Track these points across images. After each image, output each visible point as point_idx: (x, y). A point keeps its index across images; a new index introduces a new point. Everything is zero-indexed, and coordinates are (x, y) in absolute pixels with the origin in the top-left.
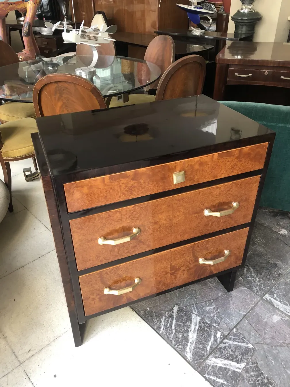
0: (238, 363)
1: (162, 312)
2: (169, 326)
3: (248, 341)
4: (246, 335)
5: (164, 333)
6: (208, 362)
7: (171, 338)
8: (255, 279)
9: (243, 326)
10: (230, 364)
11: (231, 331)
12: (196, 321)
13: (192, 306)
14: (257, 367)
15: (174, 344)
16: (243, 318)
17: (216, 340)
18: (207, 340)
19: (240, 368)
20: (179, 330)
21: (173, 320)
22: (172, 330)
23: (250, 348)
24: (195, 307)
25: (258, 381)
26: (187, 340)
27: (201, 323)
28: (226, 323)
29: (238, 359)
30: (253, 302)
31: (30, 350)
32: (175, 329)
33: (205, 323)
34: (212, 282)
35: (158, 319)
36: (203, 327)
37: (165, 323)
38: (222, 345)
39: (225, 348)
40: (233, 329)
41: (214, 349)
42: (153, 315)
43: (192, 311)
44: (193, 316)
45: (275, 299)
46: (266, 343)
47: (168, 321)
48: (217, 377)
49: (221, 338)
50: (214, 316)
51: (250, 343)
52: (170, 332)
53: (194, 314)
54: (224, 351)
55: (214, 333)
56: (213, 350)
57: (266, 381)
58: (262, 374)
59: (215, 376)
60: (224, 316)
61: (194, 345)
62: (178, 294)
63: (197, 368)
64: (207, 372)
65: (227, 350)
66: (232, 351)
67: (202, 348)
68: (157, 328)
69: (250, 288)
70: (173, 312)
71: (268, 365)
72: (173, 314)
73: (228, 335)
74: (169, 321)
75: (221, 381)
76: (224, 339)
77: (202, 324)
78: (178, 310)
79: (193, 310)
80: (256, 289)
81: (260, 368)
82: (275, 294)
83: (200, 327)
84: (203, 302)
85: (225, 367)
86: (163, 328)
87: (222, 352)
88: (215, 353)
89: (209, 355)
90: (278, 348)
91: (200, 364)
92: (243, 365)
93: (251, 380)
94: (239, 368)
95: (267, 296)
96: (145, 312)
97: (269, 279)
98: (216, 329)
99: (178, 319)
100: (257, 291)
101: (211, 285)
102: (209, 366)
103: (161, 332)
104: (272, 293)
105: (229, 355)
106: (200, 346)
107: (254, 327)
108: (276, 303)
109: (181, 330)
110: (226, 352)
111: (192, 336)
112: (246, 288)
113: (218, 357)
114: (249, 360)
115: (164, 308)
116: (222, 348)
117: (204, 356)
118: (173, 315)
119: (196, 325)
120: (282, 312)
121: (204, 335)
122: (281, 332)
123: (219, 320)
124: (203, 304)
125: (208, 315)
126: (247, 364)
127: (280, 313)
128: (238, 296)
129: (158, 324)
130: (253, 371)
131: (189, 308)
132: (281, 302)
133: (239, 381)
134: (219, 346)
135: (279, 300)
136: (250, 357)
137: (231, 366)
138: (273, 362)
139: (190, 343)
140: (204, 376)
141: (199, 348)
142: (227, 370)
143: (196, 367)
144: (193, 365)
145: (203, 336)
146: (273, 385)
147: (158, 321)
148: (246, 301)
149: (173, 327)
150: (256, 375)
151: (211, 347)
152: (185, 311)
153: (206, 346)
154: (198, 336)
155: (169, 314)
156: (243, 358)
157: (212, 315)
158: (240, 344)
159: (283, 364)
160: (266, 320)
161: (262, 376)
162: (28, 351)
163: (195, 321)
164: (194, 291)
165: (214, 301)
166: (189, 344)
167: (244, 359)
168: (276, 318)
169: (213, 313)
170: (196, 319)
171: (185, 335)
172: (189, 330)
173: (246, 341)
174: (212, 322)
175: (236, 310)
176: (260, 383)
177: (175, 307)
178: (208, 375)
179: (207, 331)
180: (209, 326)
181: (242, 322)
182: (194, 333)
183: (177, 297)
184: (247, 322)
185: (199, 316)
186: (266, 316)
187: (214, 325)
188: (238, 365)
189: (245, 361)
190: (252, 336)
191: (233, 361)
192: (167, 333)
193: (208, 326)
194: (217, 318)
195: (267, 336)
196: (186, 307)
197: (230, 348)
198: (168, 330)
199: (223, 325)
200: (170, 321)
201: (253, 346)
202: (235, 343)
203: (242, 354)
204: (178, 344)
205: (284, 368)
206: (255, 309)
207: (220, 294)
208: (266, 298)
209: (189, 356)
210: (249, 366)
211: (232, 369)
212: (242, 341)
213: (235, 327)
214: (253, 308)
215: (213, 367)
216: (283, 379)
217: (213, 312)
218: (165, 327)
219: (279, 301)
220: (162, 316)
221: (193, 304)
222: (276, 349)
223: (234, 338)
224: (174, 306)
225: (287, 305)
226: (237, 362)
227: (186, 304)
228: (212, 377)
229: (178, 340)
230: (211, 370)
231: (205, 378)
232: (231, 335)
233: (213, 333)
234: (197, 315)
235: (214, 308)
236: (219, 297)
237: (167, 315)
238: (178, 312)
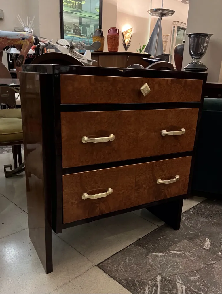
1: (145, 281)
12: (182, 289)
13: (176, 276)
21: (157, 288)
24: (178, 276)
27: (188, 291)
28: (214, 292)
33: (192, 291)
34: (193, 256)
35: (141, 288)
37: (149, 291)
42: (135, 284)
44: (179, 285)
47: (152, 289)
50: (200, 285)
53: (179, 283)
60: (210, 285)
62: (159, 266)
70: (156, 281)
72: (156, 283)
74: (153, 289)
77: (189, 292)
78: (161, 280)
79: (177, 279)
96: (127, 281)
99: (162, 287)
101: (191, 258)
115: (146, 277)
118: (157, 284)
119: (183, 293)
123: (206, 289)
124: (187, 274)
125: (193, 284)
129: (142, 292)
131: (172, 277)
147: (142, 289)
152: (169, 281)
155: (152, 283)
157: (197, 284)
163: (181, 290)
164: (175, 263)
165: (197, 272)
169: (198, 283)
174: (198, 290)
177: (158, 277)
183: (158, 268)
187: (202, 293)
194: (203, 287)
196: (169, 276)
199: (211, 293)
200: (155, 290)
207: (202, 266)
217: (198, 282)
220: (145, 285)
224: (157, 276)
227: (169, 274)
234: (182, 284)
235: (199, 278)
236: (202, 268)
237: (150, 284)
238: (161, 281)
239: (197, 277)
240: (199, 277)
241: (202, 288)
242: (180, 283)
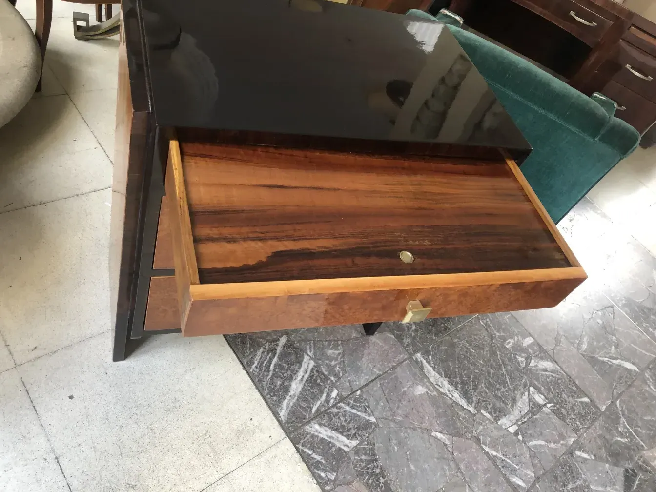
0: (348, 439)
1: (260, 340)
2: (266, 364)
3: (372, 412)
4: (372, 403)
5: (256, 374)
6: (308, 428)
7: (264, 383)
8: (410, 326)
9: (373, 390)
10: (338, 438)
11: (353, 393)
12: (308, 366)
13: (308, 342)
14: (373, 450)
15: (266, 392)
16: (375, 379)
17: (327, 401)
18: (315, 398)
19: (350, 446)
20: (279, 373)
21: (274, 356)
22: (268, 371)
23: (371, 423)
24: (312, 344)
25: (368, 468)
26: (286, 390)
27: (314, 371)
28: (349, 381)
29: (350, 433)
30: (397, 359)
31: (36, 348)
32: (274, 370)
33: (320, 372)
35: (252, 350)
36: (314, 378)
37: (261, 358)
38: (335, 410)
39: (337, 414)
40: (357, 390)
41: (322, 413)
42: (246, 342)
43: (306, 350)
44: (306, 358)
45: (429, 363)
46: (394, 421)
47: (266, 356)
48: (314, 452)
49: (336, 399)
50: (336, 365)
51: (373, 415)
52: (266, 374)
53: (308, 355)
54: (334, 418)
55: (329, 390)
56: (319, 414)
57: (378, 471)
58: (376, 460)
59: (312, 450)
60: (350, 368)
61: (294, 400)
63: (290, 433)
64: (302, 442)
65: (339, 418)
66: (346, 421)
67: (305, 408)
68: (247, 363)
69: (400, 338)
70: (277, 345)
71: (388, 451)
72: (276, 348)
73: (346, 397)
74: (268, 357)
75: (318, 458)
76: (339, 402)
77: (315, 373)
78: (285, 344)
79: (308, 349)
80: (407, 341)
81: (376, 452)
82: (430, 355)
83: (311, 376)
84: (327, 341)
85: (329, 440)
86: (256, 364)
87: (332, 419)
88: (320, 418)
89: (312, 419)
90: (409, 431)
91: (296, 429)
92: (354, 443)
93: (358, 465)
94: (348, 447)
95: (419, 356)
97: (430, 332)
98: (333, 385)
99: (282, 356)
100: (408, 345)
102: (308, 434)
103: (251, 370)
104: (426, 353)
105: (339, 425)
106: (303, 404)
107: (387, 395)
108: (428, 368)
109: (283, 374)
110: (337, 420)
111: (296, 387)
112: (393, 336)
113: (324, 425)
114: (364, 438)
115: (265, 335)
116: (333, 413)
117: (304, 419)
118: (276, 350)
119: (306, 372)
120: (431, 384)
121: (313, 389)
122: (421, 410)
123: (341, 374)
124: (326, 343)
125: (327, 362)
126: (361, 443)
127: (427, 383)
128: (379, 344)
129: (250, 357)
130: (365, 455)
131: (303, 344)
132: (434, 368)
133: (342, 463)
134: (330, 410)
135: (433, 365)
136: (367, 435)
137: (338, 441)
138: (396, 448)
139: (291, 396)
140: (297, 446)
141: (300, 406)
142: (331, 445)
143: (288, 431)
144: (285, 429)
145: (312, 391)
146: (385, 479)
147: (252, 352)
148: (387, 356)
149: (272, 367)
150: (368, 461)
151: (318, 409)
152: (295, 348)
153: (312, 405)
154: (303, 389)
155: (270, 346)
156: (358, 434)
157: (333, 363)
158: (359, 413)
159: (408, 453)
160: (405, 389)
161: (375, 464)
162: (33, 348)
163: (306, 366)
165: (342, 345)
166: (288, 398)
167: (359, 435)
168: (420, 390)
169: (335, 361)
170: (308, 363)
171: (286, 383)
172: (294, 378)
173: (369, 412)
174: (330, 374)
175: (370, 365)
176: (369, 472)
177: (282, 338)
178: (302, 446)
179: (319, 384)
180: (324, 379)
181: (372, 384)
182: (300, 383)
184: (379, 385)
185: (314, 359)
186: (408, 383)
187: (332, 378)
188: (347, 442)
189: (359, 438)
190: (379, 407)
191: (343, 435)
192: (259, 374)
193: (323, 377)
194: (338, 371)
195: (400, 412)
196: (299, 342)
197: (344, 416)
198: (263, 371)
199: (345, 381)
200: (270, 357)
201: (375, 421)
202: (354, 411)
203: (358, 429)
204: (272, 394)
205: (407, 459)
206: (396, 370)
207: (354, 335)
208: (416, 358)
209: (283, 414)
210: (362, 446)
211: (338, 444)
212: (363, 410)
213: (361, 389)
214: (394, 368)
215: (313, 436)
216: (402, 475)
217: (336, 359)
218: (259, 364)
219: (432, 367)
220: (259, 347)
221: (310, 340)
222: (406, 432)
223: (355, 404)
224: (282, 336)
225: (440, 374)
226: (348, 437)
227: (301, 337)
228: (307, 450)
229: (274, 389)
230: (308, 440)
231: (297, 449)
232: (351, 399)
233: (326, 390)
234: (311, 358)
235: (339, 354)
236: (352, 339)
237: (267, 347)
238: (285, 346)
239: (338, 352)
240: (340, 352)
241: (337, 371)
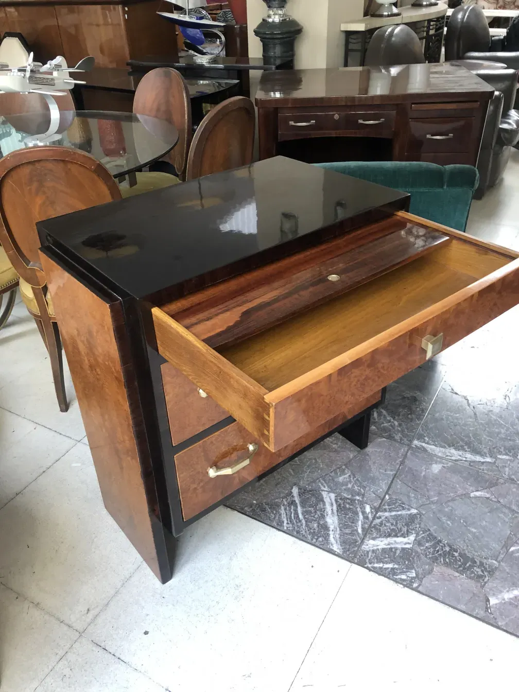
0: (405, 537)
1: (277, 500)
2: (294, 517)
3: (409, 506)
4: (405, 499)
5: (291, 529)
6: (365, 547)
7: (303, 532)
8: (393, 424)
9: (397, 489)
10: (395, 541)
11: (383, 500)
12: (330, 500)
13: (318, 481)
14: (431, 534)
15: (310, 539)
16: (393, 479)
17: (366, 518)
18: (354, 521)
19: (410, 542)
20: (310, 518)
21: (297, 507)
22: (300, 521)
23: (415, 515)
24: (322, 481)
25: (438, 551)
26: (325, 528)
27: (339, 500)
28: (373, 492)
29: (403, 532)
30: (400, 455)
31: (88, 610)
32: (305, 518)
33: (344, 498)
34: (335, 442)
35: (275, 512)
36: (342, 505)
37: (286, 514)
38: (377, 521)
39: (381, 524)
40: (385, 496)
41: (368, 529)
42: (265, 508)
43: (320, 488)
44: (324, 494)
45: (428, 443)
46: (433, 503)
47: (290, 510)
48: (383, 563)
49: (372, 512)
50: (353, 486)
51: (412, 508)
52: (299, 524)
53: (324, 491)
54: (381, 528)
55: (361, 508)
56: (366, 532)
57: (447, 549)
58: (440, 541)
59: (380, 562)
60: (366, 482)
61: (338, 531)
62: (291, 471)
63: (353, 559)
64: (367, 561)
65: (385, 525)
66: (392, 524)
67: (351, 533)
68: (278, 524)
69: (390, 437)
70: (293, 496)
71: (444, 529)
72: (294, 499)
73: (380, 506)
74: (292, 510)
75: (390, 566)
76: (377, 513)
77: (340, 501)
78: (299, 492)
79: (321, 486)
80: (397, 437)
81: (436, 535)
82: (425, 437)
83: (339, 506)
84: (332, 472)
85: (389, 547)
86: (285, 522)
87: (380, 529)
88: (370, 534)
89: (363, 539)
90: (450, 504)
91: (355, 553)
92: (412, 538)
93: (428, 553)
94: (409, 543)
95: (416, 442)
96: (251, 507)
97: (412, 420)
98: (362, 503)
99: (303, 504)
100: (401, 439)
101: (334, 446)
102: (368, 552)
103: (285, 528)
104: (420, 437)
105: (389, 530)
106: (347, 531)
107: (411, 486)
108: (431, 448)
109: (314, 517)
110: (385, 528)
111: (332, 521)
112: (384, 439)
113: (377, 538)
114: (417, 529)
115: (277, 494)
116: (377, 524)
117: (356, 542)
118: (295, 501)
119: (332, 504)
120: (441, 458)
121: (348, 515)
122: (448, 482)
123: (362, 490)
124: (333, 474)
125: (344, 487)
126: (417, 534)
127: (438, 459)
128: (377, 451)
129: (277, 518)
130: (427, 541)
131: (314, 485)
132: (436, 446)
133: (413, 559)
134: (374, 523)
135: (432, 443)
136: (418, 526)
137: (397, 543)
138: (449, 522)
139: (333, 531)
140: (366, 566)
141: (347, 534)
142: (393, 550)
143: (351, 559)
144: (347, 558)
145: (348, 516)
146: (458, 552)
147: (276, 514)
148: (390, 456)
149: (301, 516)
150: (433, 545)
151: (362, 528)
152: (310, 491)
153: (356, 528)
154: (340, 519)
155: (288, 501)
156: (410, 529)
157: (350, 486)
158: (399, 513)
159: (462, 521)
160: (423, 473)
161: (441, 544)
162: (86, 612)
163: (329, 500)
164: (314, 461)
165: (346, 467)
166: (331, 533)
167: (412, 530)
168: (436, 468)
169: (350, 484)
170: (329, 498)
171: (322, 522)
172: (326, 515)
173: (407, 507)
174: (352, 495)
175: (381, 471)
176: (441, 554)
177: (294, 489)
178: (370, 564)
179: (350, 509)
180: (351, 502)
181: (393, 484)
182: (333, 516)
183: (291, 474)
184: (400, 482)
185: (332, 491)
186: (423, 468)
187: (358, 498)
188: (405, 540)
189: (413, 532)
190: (413, 499)
191: (398, 537)
192: (294, 528)
193: (349, 501)
194: (358, 489)
195: (432, 493)
196: (309, 485)
197: (388, 521)
198: (295, 523)
199: (370, 494)
200: (294, 510)
201: (417, 511)
202: (393, 513)
203: (407, 525)
204: (316, 537)
205: (465, 526)
206: (406, 464)
207: (351, 456)
208: (415, 445)
209: (336, 548)
210: (420, 537)
211: (399, 546)
212: (401, 508)
213: (387, 493)
214: (402, 463)
215: (373, 551)
216: (469, 540)
217: (350, 482)
218: (289, 520)
219: (433, 445)
220: (278, 506)
221: (318, 479)
222: (448, 506)
223: (390, 507)
224: (292, 488)
225: (444, 447)
226: (403, 536)
227: (308, 481)
228: (376, 565)
229: (314, 532)
230: (372, 556)
231: (367, 568)
232: (384, 505)
233: (359, 509)
234: (329, 492)
235: (350, 476)
236: (352, 459)
237: (286, 503)
238: (300, 495)
239: (348, 475)
240: (349, 474)
241: (358, 491)
242: (327, 491)
